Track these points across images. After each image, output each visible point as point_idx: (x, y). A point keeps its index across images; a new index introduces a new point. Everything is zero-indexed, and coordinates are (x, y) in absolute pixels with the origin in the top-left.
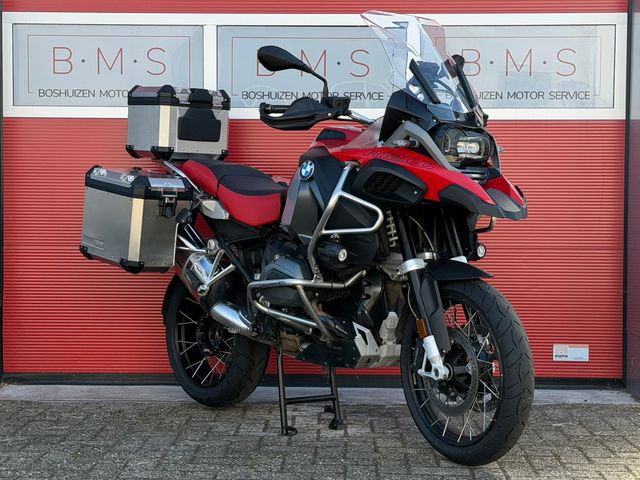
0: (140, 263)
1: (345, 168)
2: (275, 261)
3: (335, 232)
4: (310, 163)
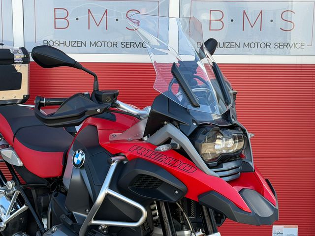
1: (112, 165)
2: (53, 232)
3: (104, 223)
4: (81, 152)
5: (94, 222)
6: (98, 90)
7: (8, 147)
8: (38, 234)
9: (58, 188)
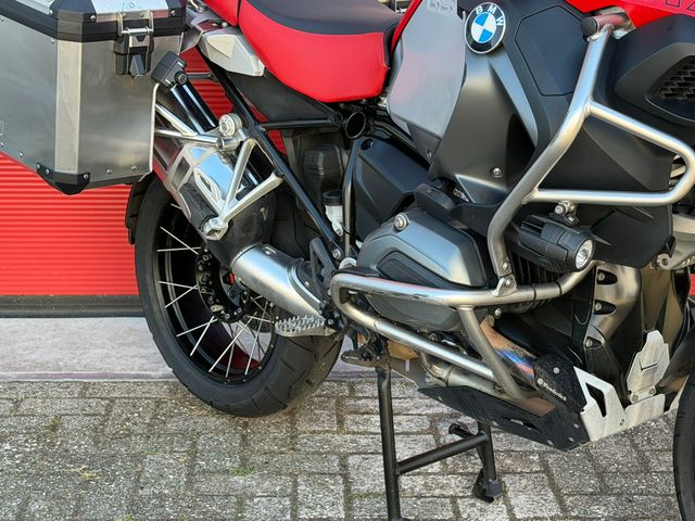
0: (80, 176)
1: (594, 37)
2: (398, 230)
4: (493, 8)
5: (538, 195)
7: (220, 27)
8: (316, 246)
9: (367, 129)
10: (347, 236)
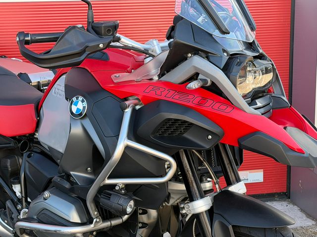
1: (126, 111)
2: (45, 199)
3: (120, 182)
4: (81, 98)
5: (108, 182)
6: (93, 22)
8: (9, 204)
9: (30, 148)
10: (24, 199)
